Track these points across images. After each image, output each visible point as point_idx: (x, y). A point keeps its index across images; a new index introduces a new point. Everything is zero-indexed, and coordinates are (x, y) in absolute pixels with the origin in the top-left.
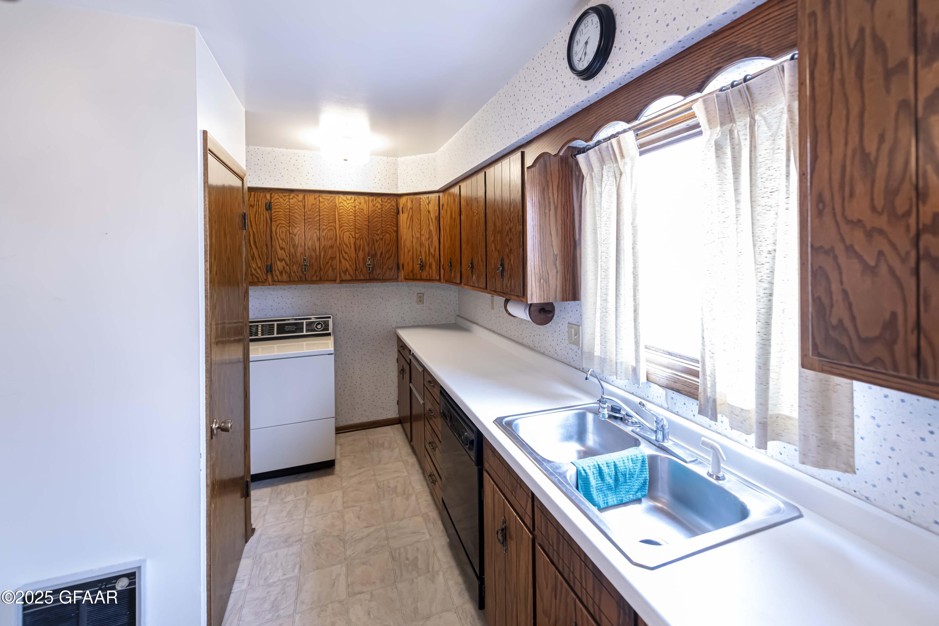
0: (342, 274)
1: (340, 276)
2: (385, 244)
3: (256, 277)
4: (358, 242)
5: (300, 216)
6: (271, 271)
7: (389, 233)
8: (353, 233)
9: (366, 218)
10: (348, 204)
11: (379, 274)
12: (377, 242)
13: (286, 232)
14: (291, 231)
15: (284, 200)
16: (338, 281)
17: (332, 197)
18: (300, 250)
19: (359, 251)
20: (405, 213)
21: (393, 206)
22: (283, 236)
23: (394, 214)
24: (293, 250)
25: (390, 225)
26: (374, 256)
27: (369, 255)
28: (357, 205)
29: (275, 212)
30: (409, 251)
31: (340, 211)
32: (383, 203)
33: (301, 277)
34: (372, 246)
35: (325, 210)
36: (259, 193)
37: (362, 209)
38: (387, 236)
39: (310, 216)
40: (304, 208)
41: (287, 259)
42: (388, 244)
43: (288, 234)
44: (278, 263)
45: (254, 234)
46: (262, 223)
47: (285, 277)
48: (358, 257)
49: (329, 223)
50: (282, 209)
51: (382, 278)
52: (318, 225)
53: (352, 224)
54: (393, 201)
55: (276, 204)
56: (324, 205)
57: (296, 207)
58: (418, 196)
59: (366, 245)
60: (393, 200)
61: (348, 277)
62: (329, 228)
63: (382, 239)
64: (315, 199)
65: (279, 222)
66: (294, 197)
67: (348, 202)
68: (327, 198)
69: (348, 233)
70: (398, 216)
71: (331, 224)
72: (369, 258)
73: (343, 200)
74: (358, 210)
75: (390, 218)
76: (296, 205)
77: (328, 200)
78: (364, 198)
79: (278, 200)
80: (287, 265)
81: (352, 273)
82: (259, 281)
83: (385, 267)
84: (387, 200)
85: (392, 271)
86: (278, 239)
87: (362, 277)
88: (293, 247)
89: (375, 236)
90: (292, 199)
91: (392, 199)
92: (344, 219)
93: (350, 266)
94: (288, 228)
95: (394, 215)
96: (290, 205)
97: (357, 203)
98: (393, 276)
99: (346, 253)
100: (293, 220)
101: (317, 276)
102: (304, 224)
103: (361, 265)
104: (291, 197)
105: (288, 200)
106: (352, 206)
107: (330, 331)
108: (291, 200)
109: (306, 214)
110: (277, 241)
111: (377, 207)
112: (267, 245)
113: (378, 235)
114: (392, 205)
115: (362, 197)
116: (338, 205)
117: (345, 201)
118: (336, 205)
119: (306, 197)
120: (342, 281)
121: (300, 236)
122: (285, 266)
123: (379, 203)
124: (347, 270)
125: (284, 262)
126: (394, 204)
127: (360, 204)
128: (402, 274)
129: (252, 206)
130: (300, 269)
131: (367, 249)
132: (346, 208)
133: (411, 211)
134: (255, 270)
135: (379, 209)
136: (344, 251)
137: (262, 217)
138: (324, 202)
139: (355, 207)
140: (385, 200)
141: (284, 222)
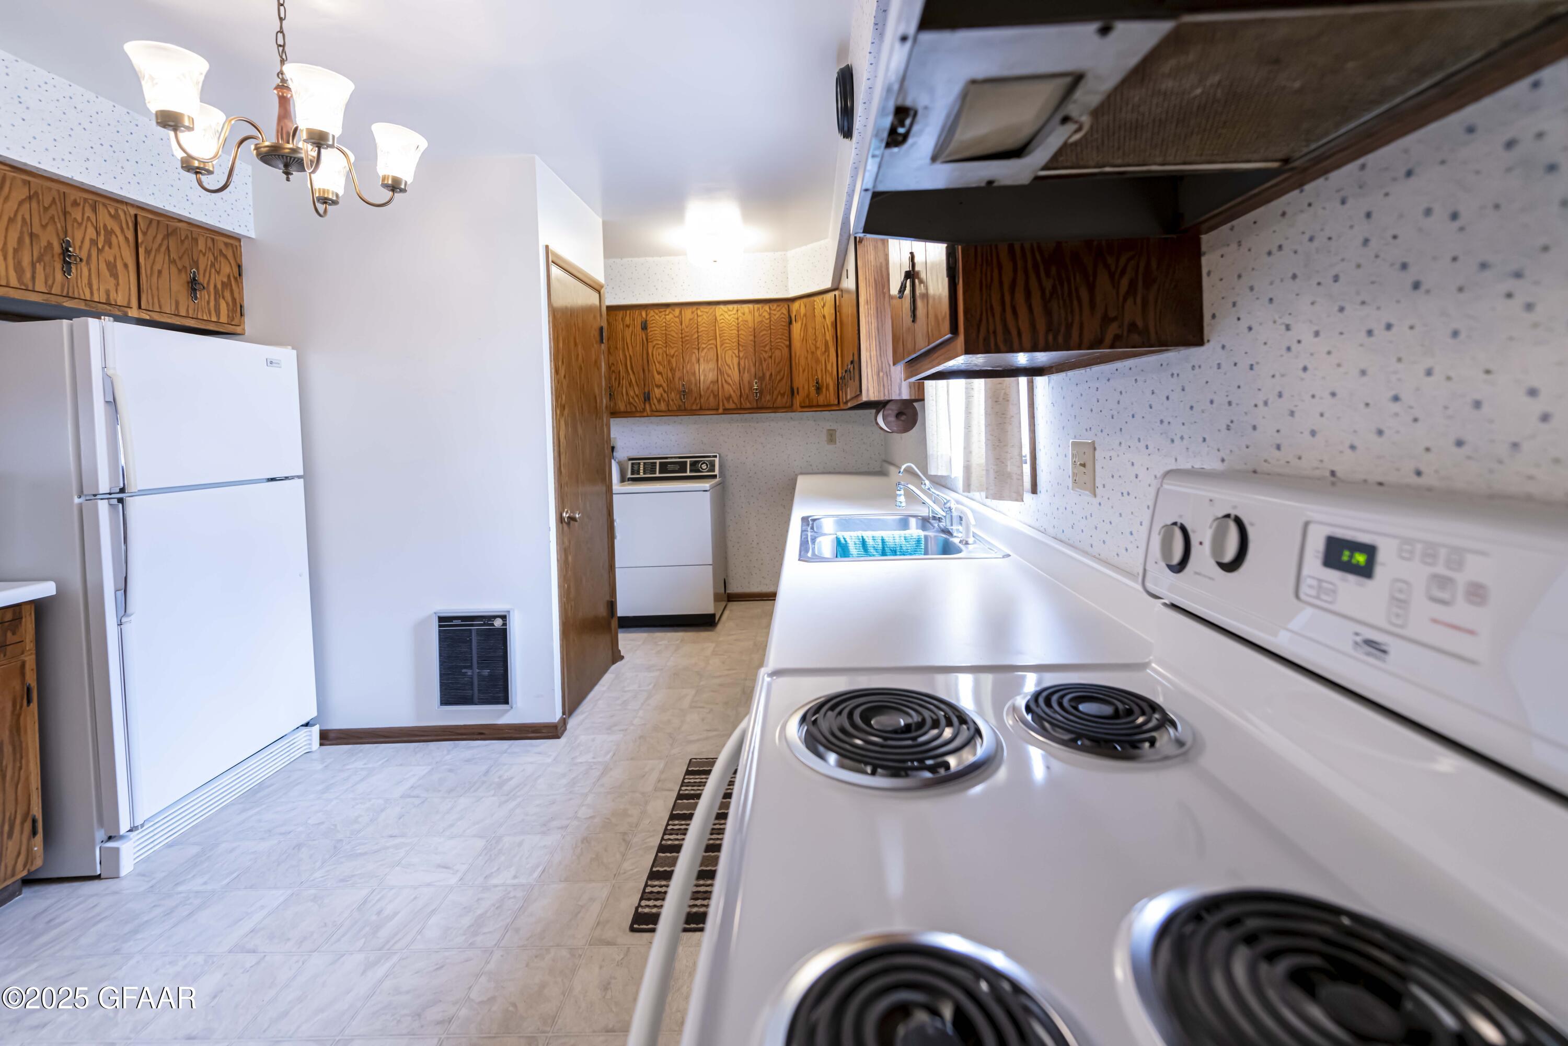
0: (725, 402)
1: (723, 405)
2: (775, 362)
3: (634, 406)
4: (742, 363)
5: (677, 333)
6: (649, 399)
7: (779, 349)
8: (736, 352)
9: (751, 332)
10: (729, 316)
11: (768, 401)
12: (765, 360)
13: (663, 354)
14: (668, 353)
15: (660, 317)
16: (721, 411)
17: (711, 308)
18: (678, 374)
19: (744, 373)
20: (798, 321)
21: (784, 314)
22: (660, 358)
23: (784, 324)
24: (671, 375)
25: (781, 339)
26: (761, 379)
27: (756, 379)
28: (740, 316)
29: (651, 331)
30: (804, 371)
31: (721, 325)
32: (772, 312)
33: (680, 406)
34: (759, 367)
35: (704, 325)
36: (634, 311)
37: (747, 321)
38: (777, 353)
39: (688, 334)
40: (681, 324)
41: (665, 385)
42: (779, 363)
43: (665, 355)
44: (656, 389)
45: (630, 356)
46: (638, 345)
47: (663, 406)
48: (742, 380)
49: (709, 340)
50: (657, 327)
51: (772, 406)
52: (697, 343)
53: (734, 340)
54: (784, 308)
55: (652, 322)
56: (702, 319)
57: (673, 324)
58: (812, 299)
59: (751, 365)
60: (784, 306)
61: (732, 406)
62: (710, 346)
63: (771, 357)
64: (693, 313)
65: (655, 342)
66: (670, 312)
67: (730, 313)
68: (705, 310)
69: (730, 352)
70: (791, 326)
71: (711, 342)
72: (756, 382)
73: (725, 311)
74: (741, 323)
75: (781, 330)
76: (672, 322)
77: (707, 313)
78: (749, 307)
79: (653, 318)
80: (665, 391)
81: (736, 400)
82: (637, 411)
83: (776, 393)
84: (776, 308)
85: (784, 397)
86: (654, 362)
87: (748, 405)
88: (671, 370)
89: (762, 354)
90: (668, 315)
91: (782, 306)
92: (725, 335)
93: (734, 391)
94: (665, 349)
95: (784, 326)
96: (667, 322)
97: (740, 314)
98: (787, 402)
99: (729, 376)
100: (669, 340)
101: (697, 405)
102: (681, 343)
103: (747, 391)
104: (667, 312)
105: (663, 316)
106: (734, 318)
107: (717, 472)
108: (667, 317)
109: (683, 332)
110: (654, 364)
111: (764, 316)
112: (644, 370)
113: (766, 352)
114: (782, 313)
115: (745, 306)
116: (718, 319)
117: (726, 312)
118: (716, 319)
119: (683, 312)
120: (727, 411)
121: (677, 358)
122: (662, 392)
123: (767, 311)
124: (730, 396)
125: (661, 388)
126: (785, 312)
127: (744, 314)
128: (798, 400)
129: (628, 326)
130: (678, 396)
131: (753, 370)
132: (727, 321)
133: (804, 318)
134: (633, 398)
135: (767, 319)
136: (726, 374)
137: (638, 337)
138: (702, 315)
139: (738, 319)
140: (774, 308)
141: (660, 343)
